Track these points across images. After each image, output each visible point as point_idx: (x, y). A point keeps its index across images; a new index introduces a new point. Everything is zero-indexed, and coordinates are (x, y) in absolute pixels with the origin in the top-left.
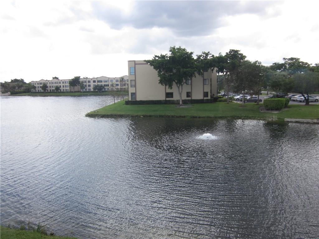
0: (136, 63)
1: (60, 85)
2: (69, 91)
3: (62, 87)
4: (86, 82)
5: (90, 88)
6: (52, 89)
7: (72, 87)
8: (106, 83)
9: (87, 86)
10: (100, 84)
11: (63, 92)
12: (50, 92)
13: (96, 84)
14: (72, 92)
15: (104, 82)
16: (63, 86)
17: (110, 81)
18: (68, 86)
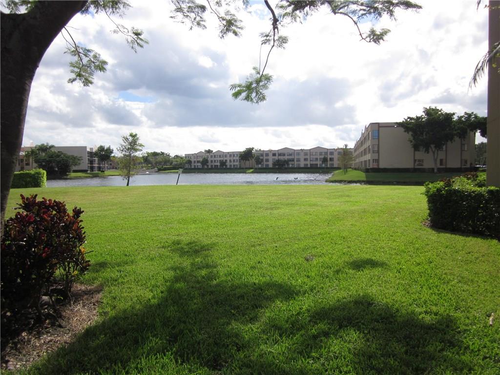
0: (380, 125)
1: (226, 159)
2: (238, 167)
3: (228, 161)
4: (262, 155)
5: (268, 163)
6: (214, 164)
7: (242, 161)
8: (290, 157)
9: (264, 160)
10: (281, 158)
11: (230, 169)
12: (212, 169)
13: (276, 158)
14: (243, 169)
15: (287, 155)
16: (230, 161)
17: (295, 154)
18: (237, 160)
